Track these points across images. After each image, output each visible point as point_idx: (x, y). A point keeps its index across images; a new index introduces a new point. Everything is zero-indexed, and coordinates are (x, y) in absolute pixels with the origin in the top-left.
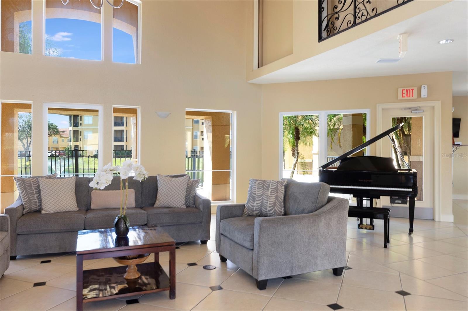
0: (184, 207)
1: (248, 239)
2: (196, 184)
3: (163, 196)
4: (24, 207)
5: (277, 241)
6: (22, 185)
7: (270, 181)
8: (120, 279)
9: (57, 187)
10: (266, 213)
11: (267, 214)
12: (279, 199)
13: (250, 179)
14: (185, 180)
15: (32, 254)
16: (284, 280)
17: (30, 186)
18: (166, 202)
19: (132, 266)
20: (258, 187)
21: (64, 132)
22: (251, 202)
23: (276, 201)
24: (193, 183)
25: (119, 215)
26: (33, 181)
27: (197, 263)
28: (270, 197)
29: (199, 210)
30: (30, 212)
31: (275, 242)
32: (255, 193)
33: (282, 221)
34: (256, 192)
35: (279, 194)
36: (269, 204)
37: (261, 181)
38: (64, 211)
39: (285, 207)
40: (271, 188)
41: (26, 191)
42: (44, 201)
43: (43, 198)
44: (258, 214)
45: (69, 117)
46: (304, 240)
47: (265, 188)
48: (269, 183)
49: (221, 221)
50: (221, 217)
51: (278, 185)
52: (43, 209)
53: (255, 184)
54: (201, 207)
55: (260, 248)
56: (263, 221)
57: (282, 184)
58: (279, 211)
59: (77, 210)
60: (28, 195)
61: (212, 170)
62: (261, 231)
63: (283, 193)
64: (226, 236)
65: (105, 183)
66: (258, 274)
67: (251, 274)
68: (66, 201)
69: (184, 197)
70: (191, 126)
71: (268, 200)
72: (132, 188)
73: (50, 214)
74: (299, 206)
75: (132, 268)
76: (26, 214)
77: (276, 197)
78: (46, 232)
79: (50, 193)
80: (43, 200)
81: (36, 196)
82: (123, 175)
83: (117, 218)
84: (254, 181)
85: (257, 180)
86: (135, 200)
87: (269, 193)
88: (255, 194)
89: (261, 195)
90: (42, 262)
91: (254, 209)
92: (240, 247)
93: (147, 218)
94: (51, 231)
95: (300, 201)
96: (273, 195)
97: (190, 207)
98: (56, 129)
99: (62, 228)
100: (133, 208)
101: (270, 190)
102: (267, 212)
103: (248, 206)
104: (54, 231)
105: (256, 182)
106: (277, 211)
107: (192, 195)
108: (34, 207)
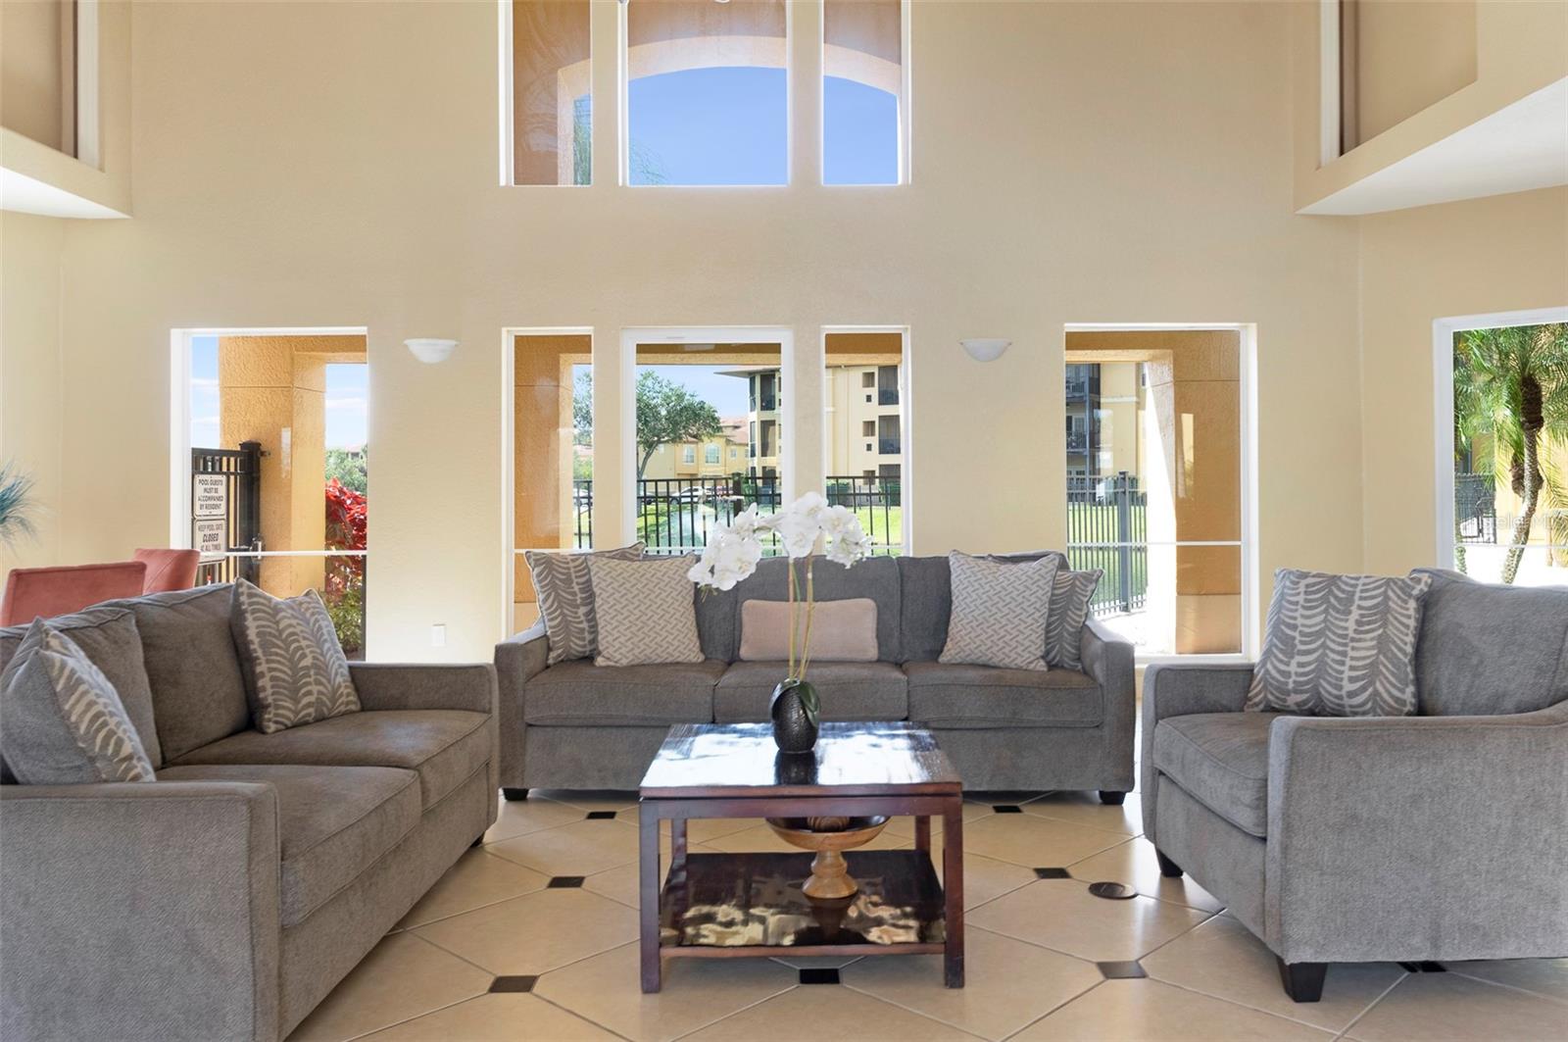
0: (1038, 668)
1: (1248, 796)
2: (1086, 586)
3: (967, 627)
4: (551, 644)
5: (1365, 815)
6: (546, 578)
7: (1357, 579)
8: (790, 894)
9: (639, 586)
10: (1338, 705)
11: (1342, 706)
12: (1393, 648)
13: (1277, 571)
14: (1044, 571)
15: (565, 787)
16: (1407, 973)
17: (568, 581)
18: (976, 648)
19: (828, 854)
20: (1306, 601)
21: (736, 427)
22: (1276, 656)
23: (1381, 657)
24: (1073, 585)
25: (788, 680)
26: (575, 567)
27: (1071, 871)
28: (1353, 640)
29: (1094, 679)
30: (567, 661)
31: (1354, 817)
32: (1292, 622)
33: (1389, 735)
34: (1300, 621)
35: (1391, 631)
36: (1352, 668)
37: (1321, 579)
38: (659, 661)
39: (1418, 682)
40: (1360, 607)
41: (557, 595)
42: (602, 628)
43: (600, 618)
44: (1306, 707)
45: (747, 381)
46: (1494, 822)
47: (1336, 603)
48: (1352, 586)
49: (1157, 723)
50: (1156, 707)
51: (1390, 593)
52: (599, 653)
53: (1293, 589)
54: (1098, 670)
55: (1290, 837)
56: (1299, 729)
57: (1407, 589)
58: (1392, 696)
59: (700, 660)
60: (562, 607)
61: (1178, 540)
62: (1294, 767)
63: (1412, 628)
64: (1172, 782)
65: (737, 569)
66: (1283, 938)
67: (1259, 935)
68: (667, 631)
69: (1041, 631)
70: (1134, 393)
71: (1344, 654)
72: (869, 598)
73: (618, 668)
74: (1477, 682)
75: (829, 861)
76: (555, 664)
77: (1379, 643)
78: (604, 722)
79: (621, 603)
80: (601, 623)
81: (582, 610)
82: (795, 544)
83: (779, 686)
84: (1292, 577)
85: (1305, 575)
86: (878, 637)
87: (1351, 625)
88: (1294, 627)
89: (1319, 634)
90: (593, 816)
91: (1291, 686)
92: (1223, 825)
93: (909, 696)
94: (617, 722)
95: (1482, 662)
96: (1368, 632)
97: (1063, 667)
98: (714, 419)
99: (647, 715)
100: (870, 662)
101: (1355, 614)
102: (1340, 697)
103: (1267, 672)
104: (625, 723)
105: (1298, 583)
106: (1385, 696)
107: (1070, 625)
108: (578, 646)
